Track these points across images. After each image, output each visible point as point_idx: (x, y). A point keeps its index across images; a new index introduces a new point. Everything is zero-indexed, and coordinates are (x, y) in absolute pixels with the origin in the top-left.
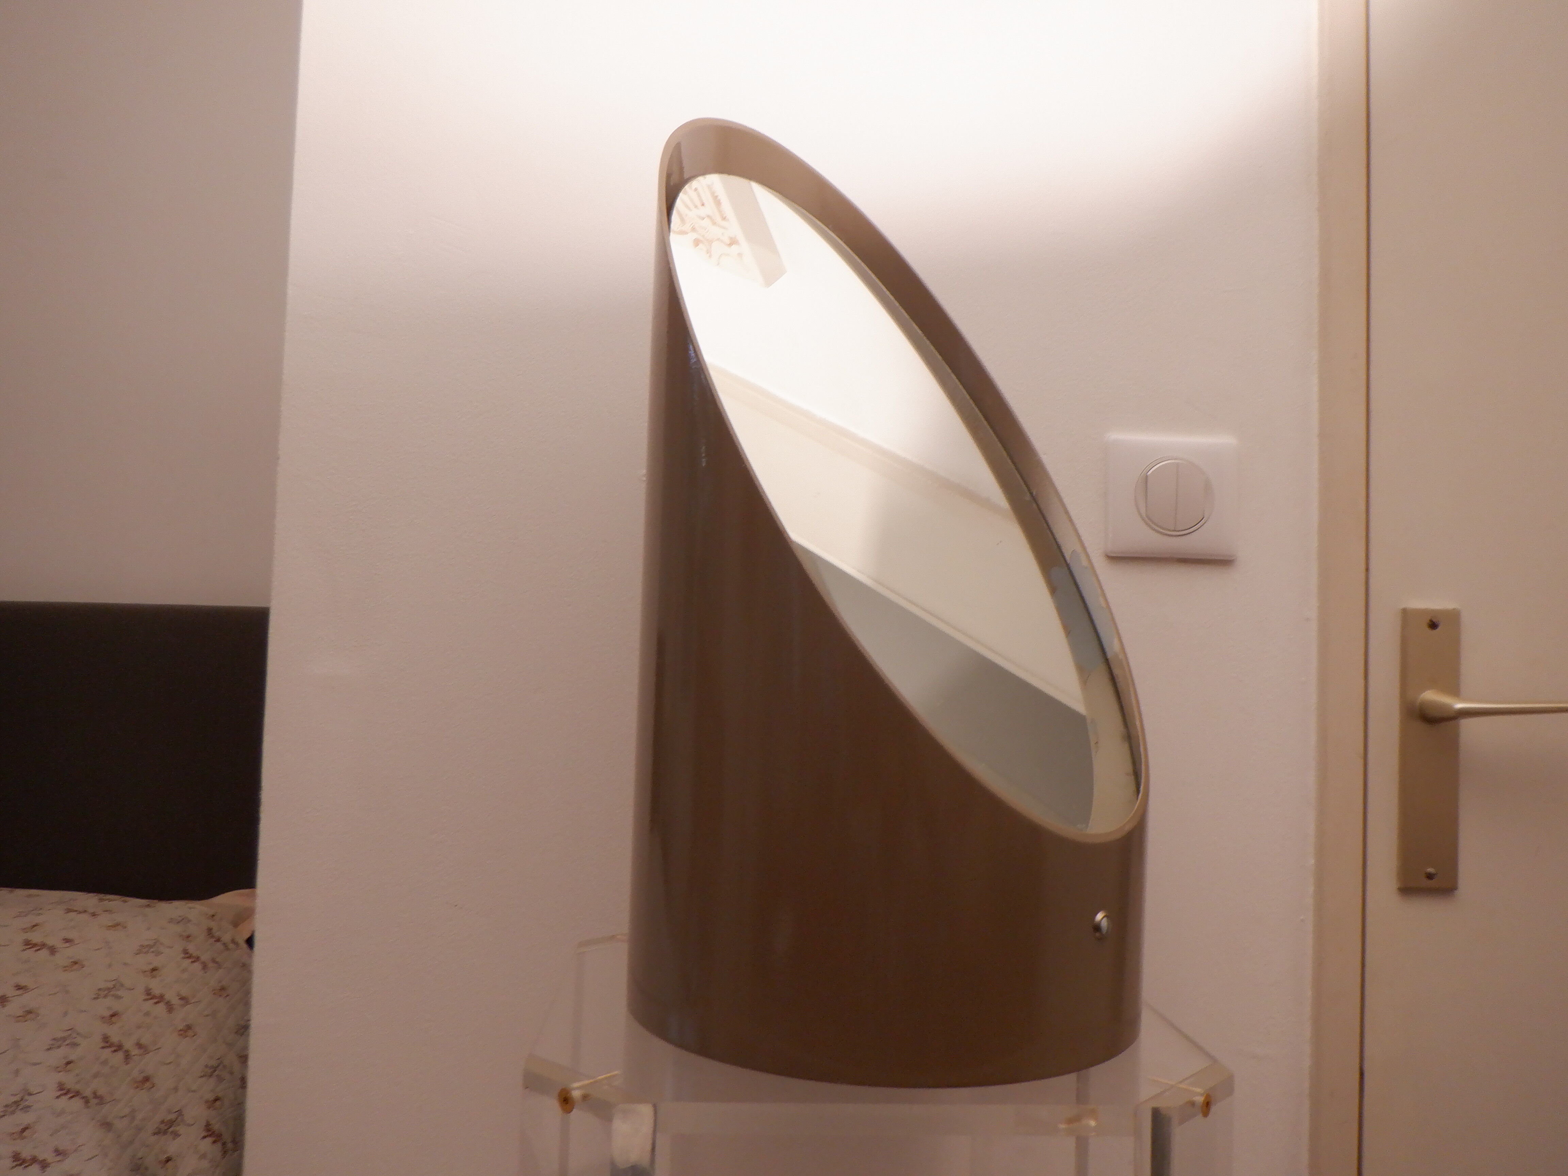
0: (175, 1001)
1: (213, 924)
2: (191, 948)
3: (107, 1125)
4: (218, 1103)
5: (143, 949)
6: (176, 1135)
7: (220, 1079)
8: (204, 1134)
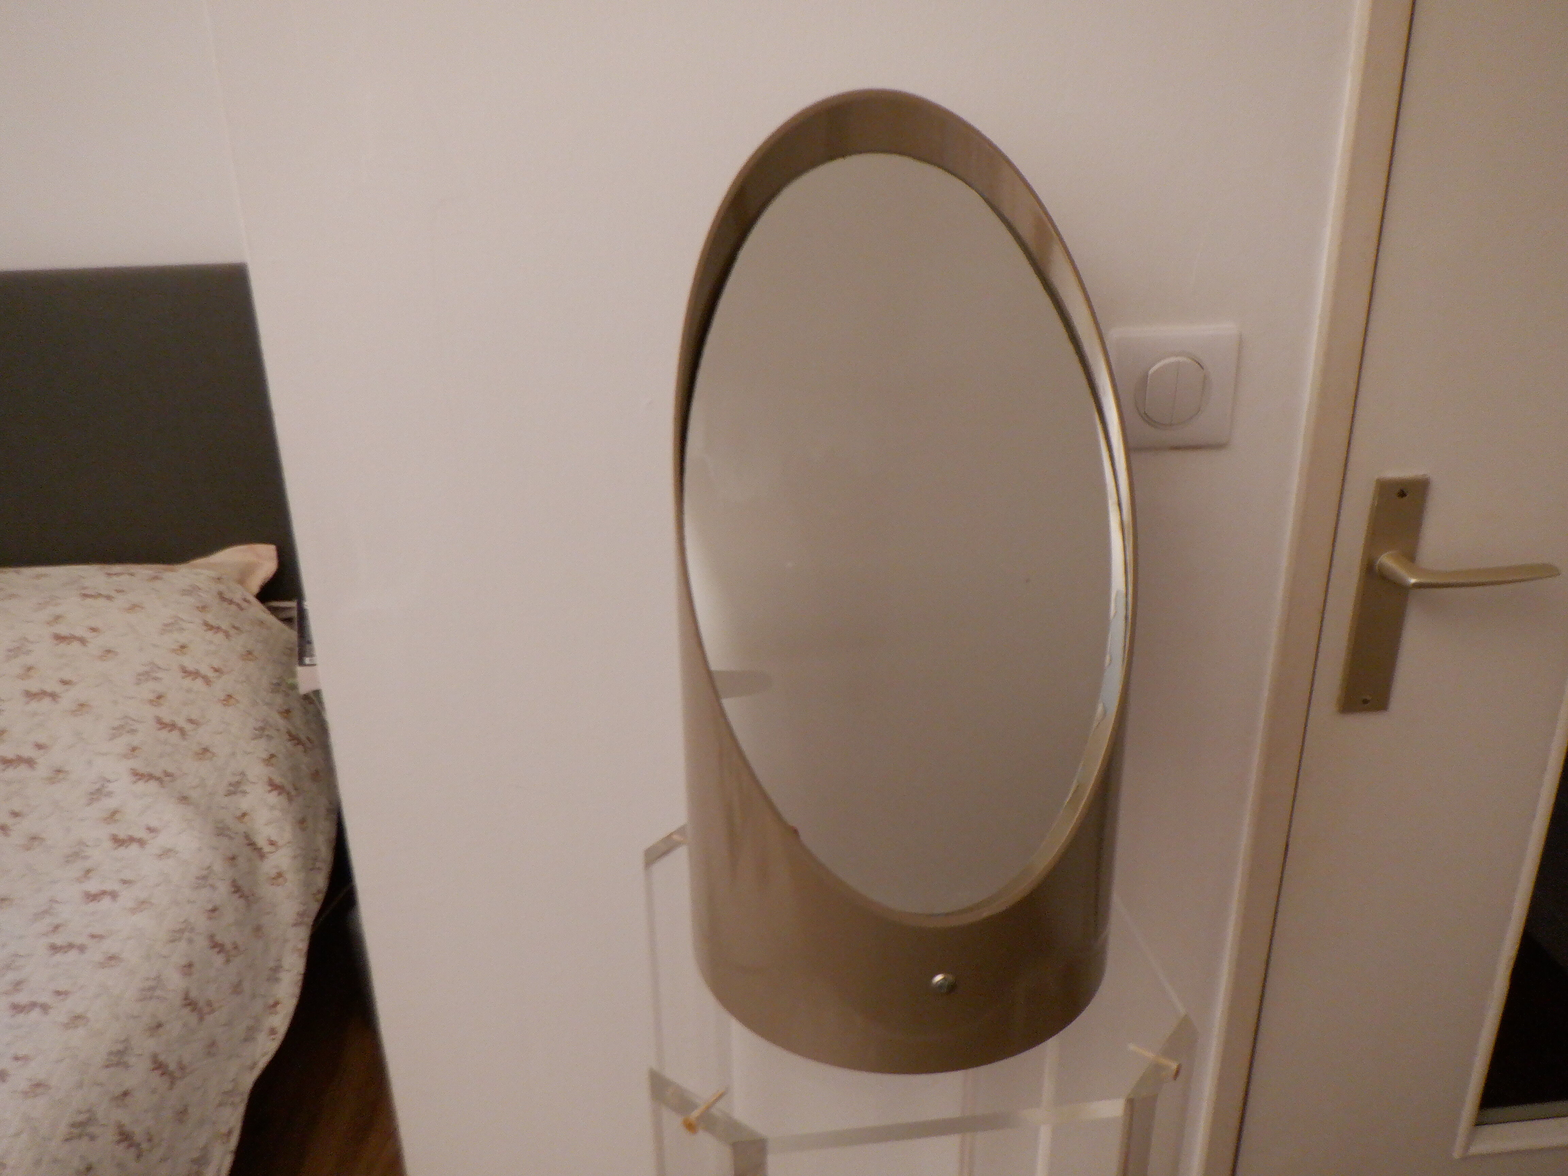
0: (211, 674)
1: (222, 587)
2: (210, 618)
3: (184, 799)
4: (273, 760)
5: (167, 628)
6: (244, 793)
8: (269, 788)
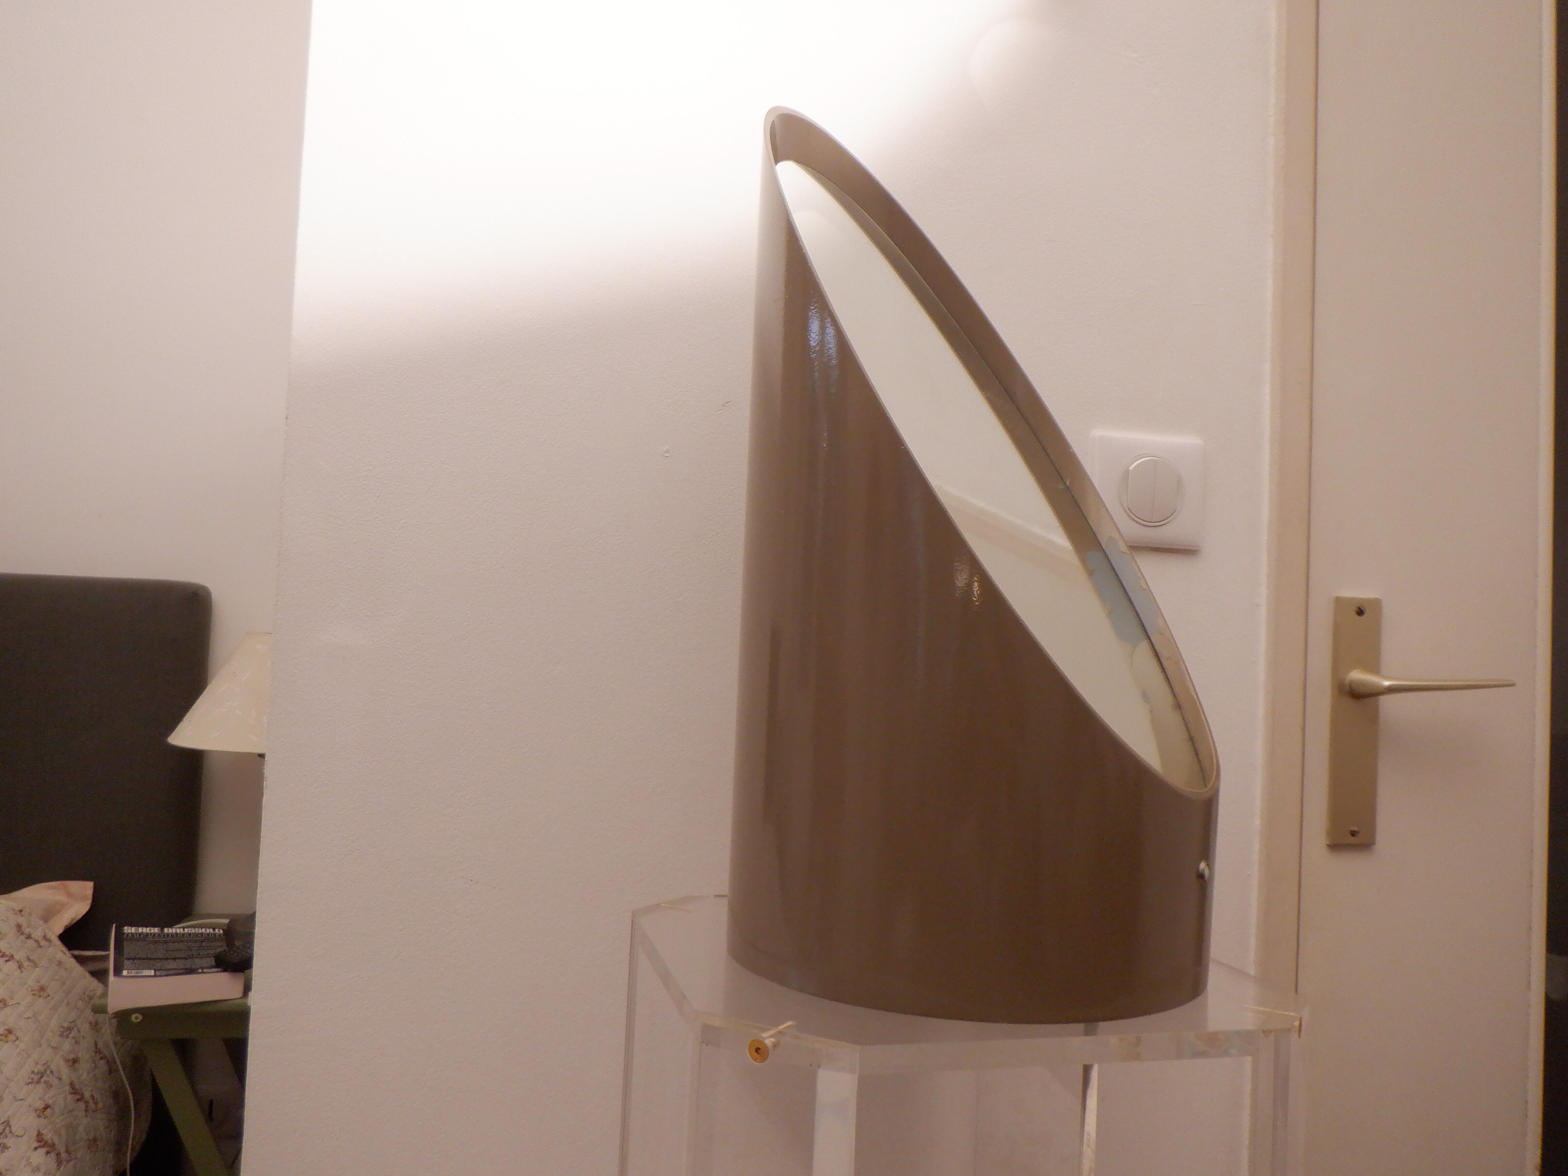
1: (21, 920)
2: (3, 946)
4: (48, 1111)
7: (49, 1085)
8: (36, 1144)
